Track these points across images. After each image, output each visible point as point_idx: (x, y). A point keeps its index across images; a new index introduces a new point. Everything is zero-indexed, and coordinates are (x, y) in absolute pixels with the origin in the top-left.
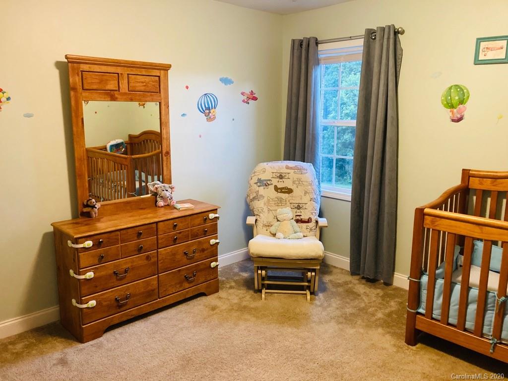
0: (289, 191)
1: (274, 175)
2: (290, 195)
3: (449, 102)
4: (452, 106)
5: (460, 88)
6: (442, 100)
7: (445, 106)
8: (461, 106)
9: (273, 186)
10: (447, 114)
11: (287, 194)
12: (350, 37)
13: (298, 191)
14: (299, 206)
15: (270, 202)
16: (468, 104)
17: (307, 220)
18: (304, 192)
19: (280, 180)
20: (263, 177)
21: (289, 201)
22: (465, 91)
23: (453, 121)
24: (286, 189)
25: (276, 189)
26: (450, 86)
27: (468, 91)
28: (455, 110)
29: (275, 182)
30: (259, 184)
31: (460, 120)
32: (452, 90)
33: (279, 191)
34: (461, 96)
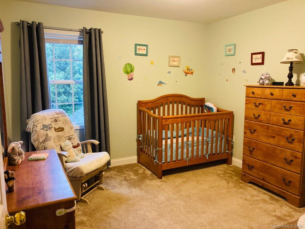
0: (62, 129)
1: (52, 120)
2: (63, 132)
3: (126, 71)
4: (128, 73)
5: (131, 65)
6: (123, 70)
7: (125, 73)
8: (131, 73)
9: (53, 128)
10: (126, 77)
11: (61, 132)
12: (71, 29)
13: (66, 129)
14: (69, 138)
15: (55, 140)
16: (134, 72)
17: (77, 145)
18: (70, 128)
19: (56, 123)
20: (47, 123)
21: (64, 136)
22: (132, 66)
23: (129, 80)
24: (60, 129)
25: (56, 130)
26: (126, 63)
27: (133, 66)
28: (129, 75)
29: (54, 125)
30: (45, 129)
31: (131, 79)
32: (127, 66)
33: (57, 131)
34: (131, 69)
